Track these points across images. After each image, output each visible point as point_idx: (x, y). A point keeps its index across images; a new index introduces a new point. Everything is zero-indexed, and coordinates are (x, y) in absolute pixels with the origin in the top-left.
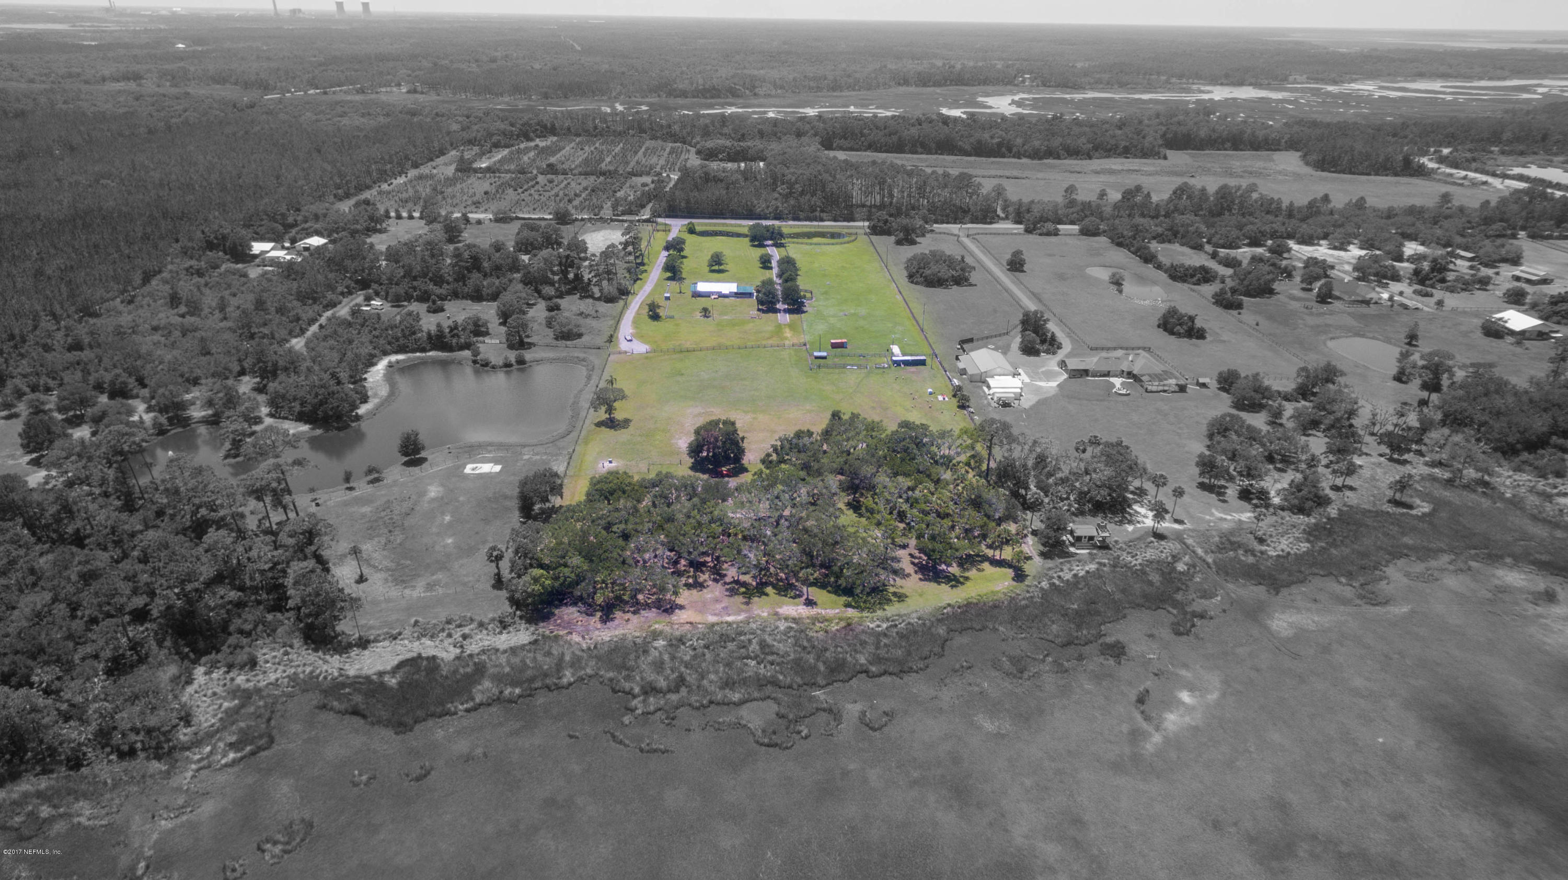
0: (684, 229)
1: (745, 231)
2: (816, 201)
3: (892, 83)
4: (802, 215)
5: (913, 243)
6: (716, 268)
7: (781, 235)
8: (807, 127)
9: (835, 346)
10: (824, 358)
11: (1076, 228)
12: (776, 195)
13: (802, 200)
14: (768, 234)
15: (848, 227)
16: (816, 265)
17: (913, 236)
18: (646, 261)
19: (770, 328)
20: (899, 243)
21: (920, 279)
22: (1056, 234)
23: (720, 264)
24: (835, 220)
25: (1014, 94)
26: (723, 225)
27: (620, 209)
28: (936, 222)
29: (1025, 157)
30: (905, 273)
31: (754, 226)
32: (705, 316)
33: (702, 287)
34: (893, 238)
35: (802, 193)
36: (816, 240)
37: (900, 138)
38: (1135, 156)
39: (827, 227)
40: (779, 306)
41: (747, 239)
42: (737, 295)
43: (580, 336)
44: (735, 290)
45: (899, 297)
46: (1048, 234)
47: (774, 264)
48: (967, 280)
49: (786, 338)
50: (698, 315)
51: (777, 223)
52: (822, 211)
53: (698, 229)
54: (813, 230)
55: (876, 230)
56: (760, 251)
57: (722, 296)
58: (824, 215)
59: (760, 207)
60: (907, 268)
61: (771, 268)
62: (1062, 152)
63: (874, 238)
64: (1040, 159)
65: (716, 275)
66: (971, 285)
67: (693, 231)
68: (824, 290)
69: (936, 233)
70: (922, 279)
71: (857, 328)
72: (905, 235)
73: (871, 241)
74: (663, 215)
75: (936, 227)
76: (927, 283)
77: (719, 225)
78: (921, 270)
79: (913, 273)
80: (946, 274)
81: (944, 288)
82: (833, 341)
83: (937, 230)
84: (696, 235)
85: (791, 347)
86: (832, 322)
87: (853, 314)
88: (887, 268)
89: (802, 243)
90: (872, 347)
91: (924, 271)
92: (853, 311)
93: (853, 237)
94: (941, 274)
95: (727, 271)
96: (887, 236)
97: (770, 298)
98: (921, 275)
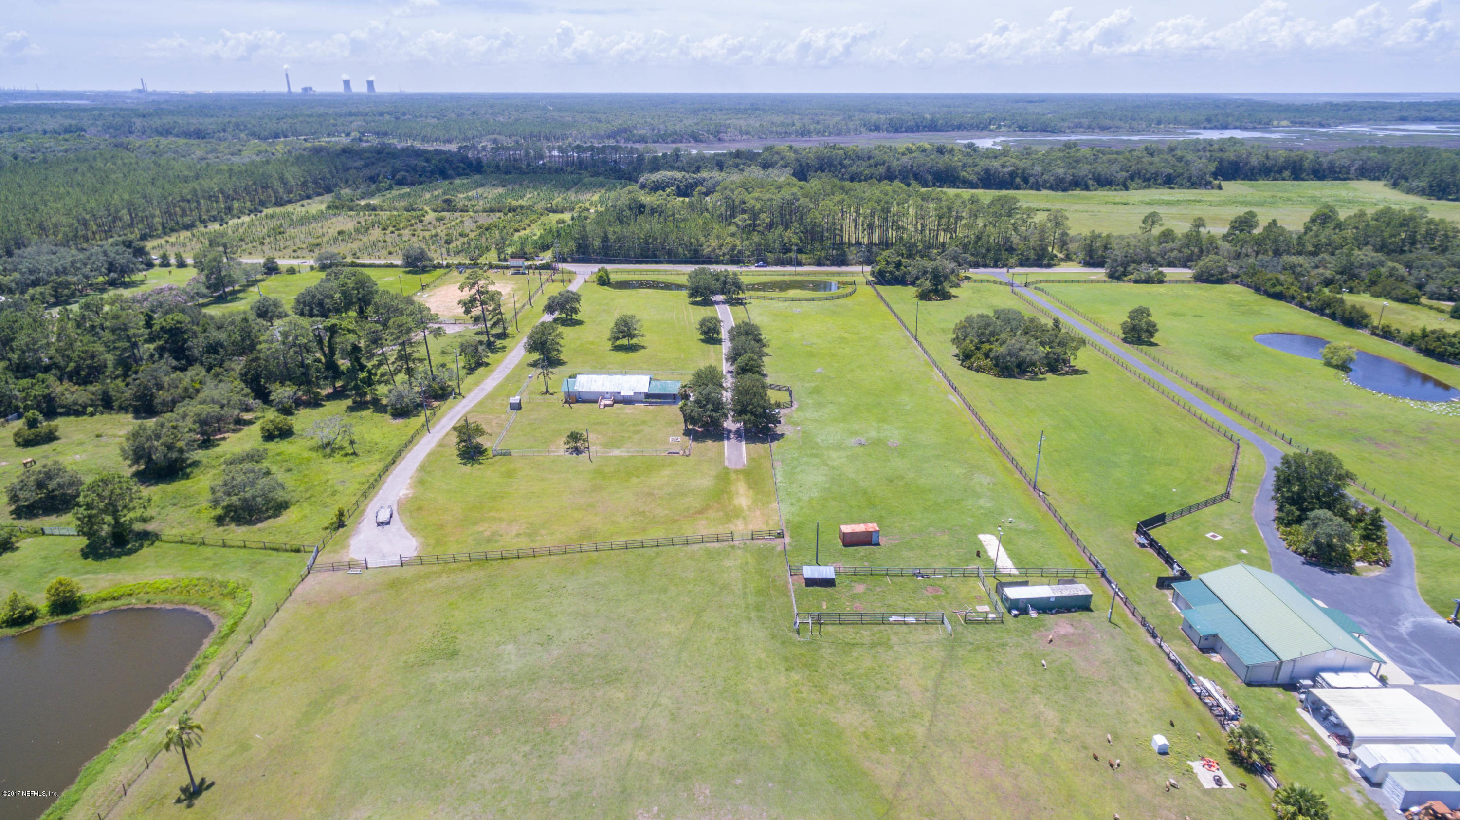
0: (594, 278)
1: (683, 280)
2: (791, 236)
3: (863, 129)
4: (770, 257)
5: (946, 296)
6: (625, 342)
7: (738, 287)
8: (776, 157)
9: (851, 541)
10: (828, 583)
11: (1186, 273)
12: (733, 229)
13: (770, 236)
14: (718, 285)
15: (839, 274)
16: (796, 335)
17: (945, 286)
18: (509, 330)
19: (705, 481)
20: (924, 296)
21: (984, 363)
22: (1161, 282)
23: (631, 336)
24: (819, 264)
25: (996, 137)
26: (654, 272)
27: (509, 251)
29: (1045, 188)
30: (953, 350)
31: (696, 273)
32: (577, 451)
33: (587, 383)
34: (912, 291)
35: (770, 226)
36: (792, 293)
37: (889, 168)
38: (1182, 186)
39: (808, 274)
40: (730, 424)
41: (684, 293)
42: (650, 398)
43: (281, 507)
44: (646, 390)
45: (954, 398)
46: (1148, 281)
47: (724, 335)
48: (1065, 362)
49: (737, 513)
50: (560, 448)
51: (732, 268)
52: (800, 251)
53: (614, 278)
54: (787, 278)
55: (882, 279)
56: (704, 312)
57: (620, 400)
58: (803, 257)
59: (710, 246)
60: (956, 341)
61: (718, 342)
62: (1090, 182)
63: (882, 289)
64: (1065, 190)
65: (622, 356)
66: (1076, 372)
67: (604, 281)
68: (813, 385)
69: (975, 281)
70: (988, 362)
71: (892, 481)
72: (934, 285)
73: (879, 294)
74: (569, 259)
75: (972, 272)
76: (998, 369)
77: (647, 272)
78: (986, 347)
79: (971, 351)
80: (1035, 353)
81: (1032, 379)
82: (847, 529)
83: (974, 277)
84: (606, 287)
85: (747, 542)
86: (836, 463)
87: (877, 443)
88: (916, 339)
89: (772, 299)
90: (937, 543)
91: (991, 350)
92: (873, 434)
93: (849, 289)
94: (1022, 354)
95: (643, 347)
96: (900, 286)
97: (710, 406)
98: (987, 355)
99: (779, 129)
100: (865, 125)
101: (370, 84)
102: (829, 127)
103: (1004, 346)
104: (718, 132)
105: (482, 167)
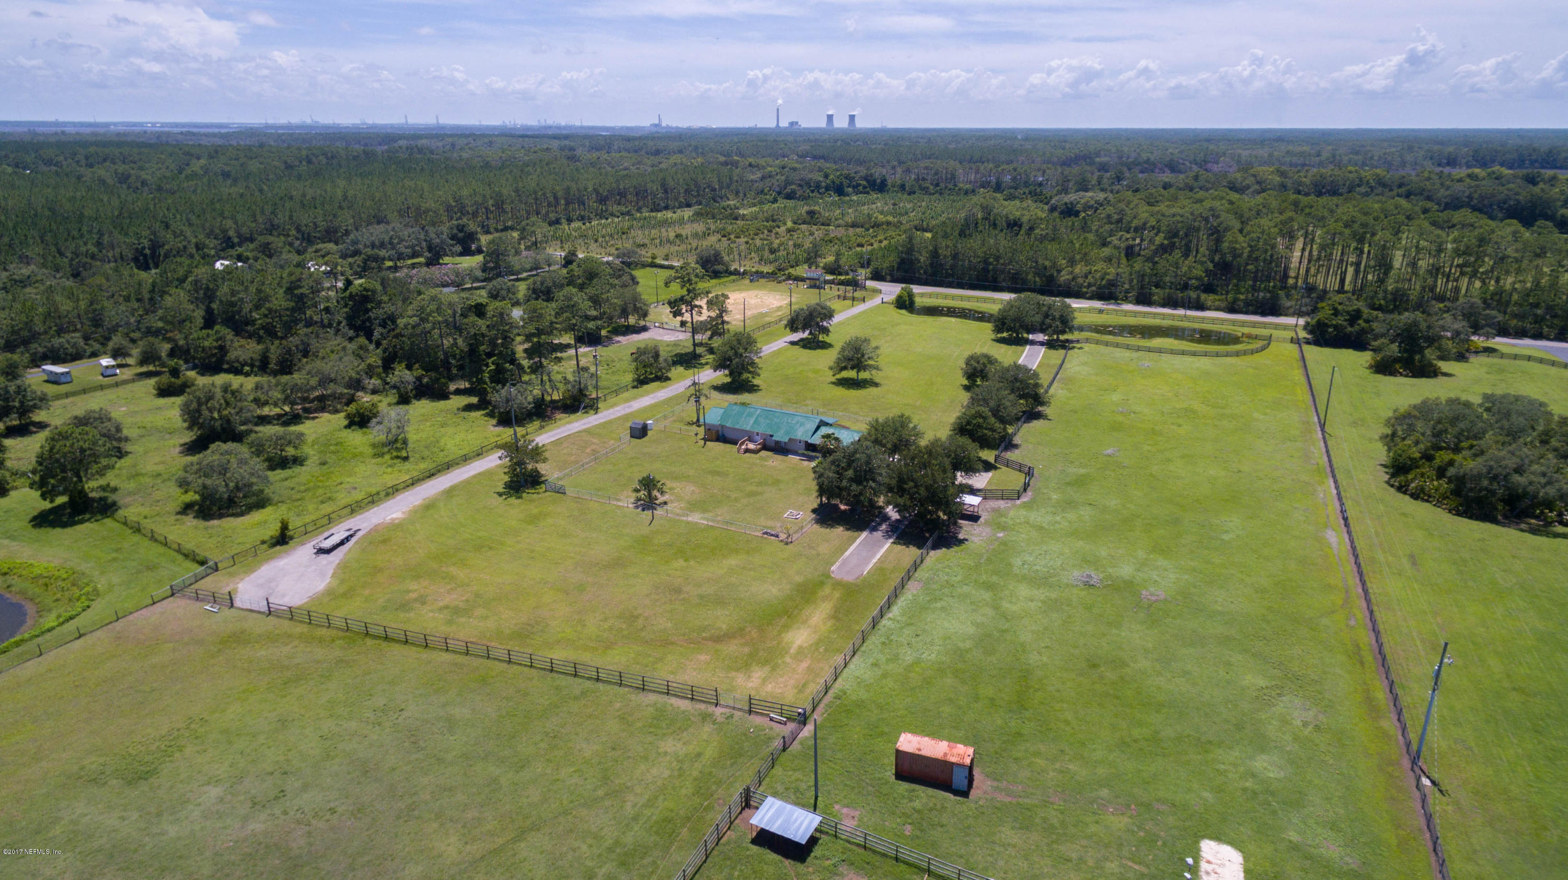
0: (894, 299)
4: (1157, 294)
5: (1426, 371)
6: (851, 374)
7: (1065, 322)
9: (911, 772)
14: (1047, 323)
15: (1256, 325)
16: (1116, 398)
17: (1430, 354)
20: (1383, 368)
21: (1432, 485)
23: (862, 367)
24: (1232, 310)
26: (980, 299)
28: (1504, 332)
30: (1381, 453)
32: (649, 505)
34: (1365, 358)
36: (1157, 342)
39: (1214, 321)
41: (988, 326)
42: (812, 450)
43: (256, 505)
49: (772, 656)
50: (630, 496)
52: (1204, 289)
53: (919, 301)
54: (1166, 323)
55: (1321, 336)
57: (772, 447)
58: (1208, 299)
59: (1072, 273)
60: (1390, 439)
63: (1312, 352)
67: (905, 304)
68: (1082, 471)
69: (1502, 356)
70: (1444, 485)
71: (1095, 666)
72: (1406, 351)
73: (1303, 358)
74: (888, 278)
75: (1500, 343)
76: (1459, 500)
77: (969, 299)
78: (1443, 457)
79: (1411, 459)
80: (1549, 483)
81: (1534, 531)
82: (908, 742)
83: (1504, 350)
84: (903, 312)
85: (738, 714)
86: (1014, 608)
87: (1127, 587)
88: (1322, 427)
89: (1117, 345)
90: (1093, 828)
91: (1451, 463)
92: (1126, 570)
93: (1259, 344)
94: (1517, 478)
95: (876, 385)
96: (1350, 351)
97: (850, 473)
98: (1441, 472)
99: (1295, 159)
100: (1431, 158)
101: (852, 118)
102: (1372, 158)
103: (1480, 460)
104: (1206, 162)
105: (886, 185)
